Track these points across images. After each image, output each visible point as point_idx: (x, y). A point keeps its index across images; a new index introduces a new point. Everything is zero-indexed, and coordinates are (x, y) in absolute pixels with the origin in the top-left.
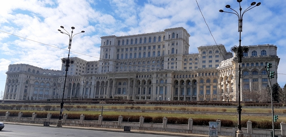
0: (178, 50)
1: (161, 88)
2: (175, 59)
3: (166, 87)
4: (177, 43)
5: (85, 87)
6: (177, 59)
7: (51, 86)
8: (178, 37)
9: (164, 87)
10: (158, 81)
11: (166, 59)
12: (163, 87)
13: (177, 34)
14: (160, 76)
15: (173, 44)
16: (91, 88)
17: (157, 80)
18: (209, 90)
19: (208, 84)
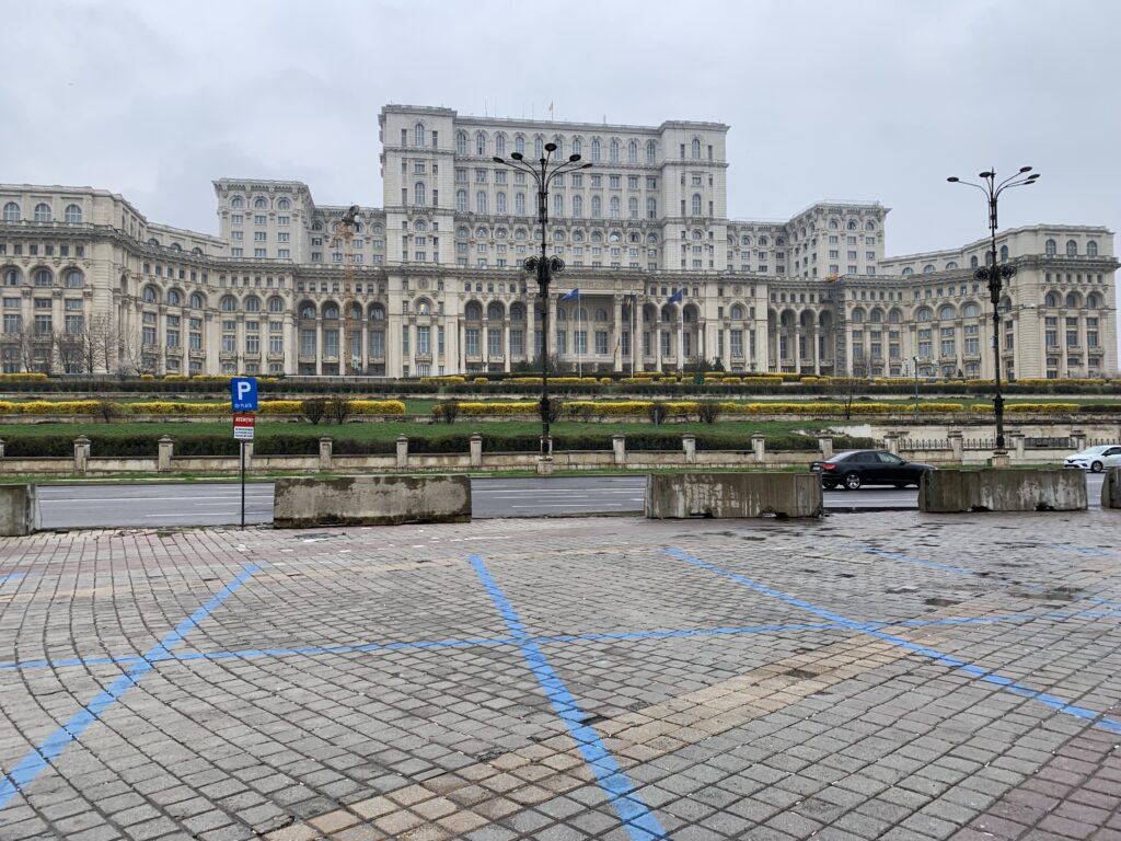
0: (714, 204)
1: (737, 334)
2: (706, 236)
3: (753, 332)
4: (711, 180)
5: (413, 321)
6: (711, 234)
7: (212, 310)
8: (714, 156)
9: (747, 334)
10: (727, 312)
11: (672, 232)
12: (741, 332)
13: (710, 147)
14: (732, 295)
15: (697, 179)
16: (441, 328)
17: (721, 309)
18: (880, 345)
19: (877, 327)
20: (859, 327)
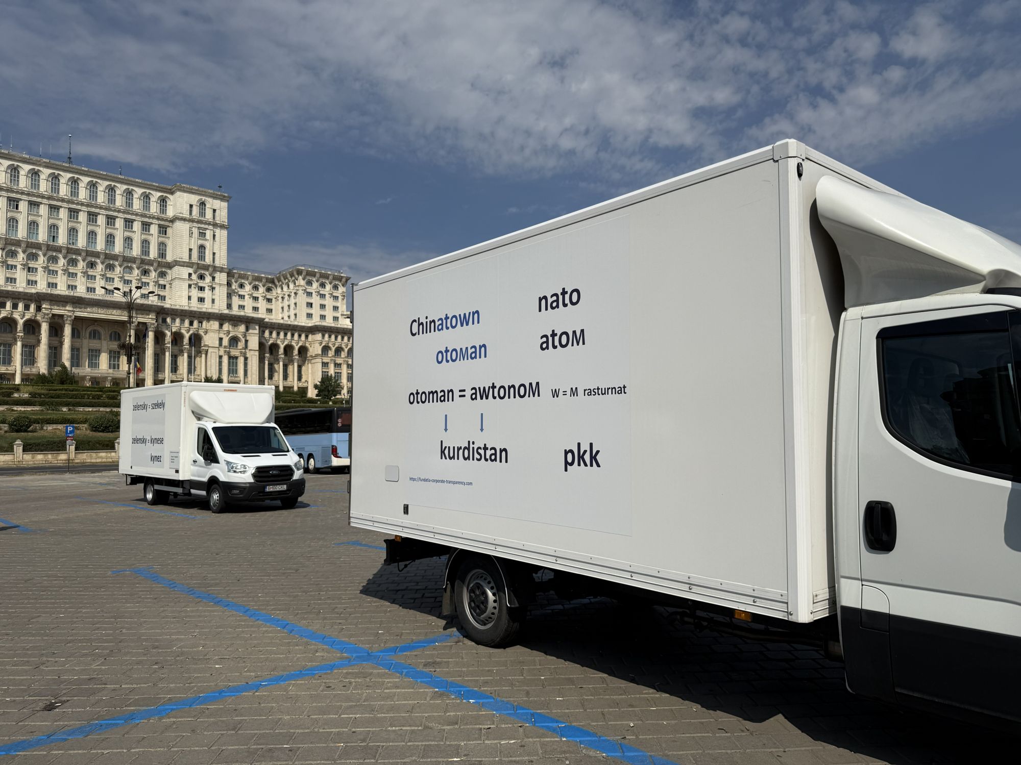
0: (216, 255)
1: (233, 360)
3: (246, 359)
8: (217, 218)
9: (241, 360)
10: (226, 342)
11: (180, 272)
12: (237, 358)
13: (214, 211)
14: (231, 329)
15: (202, 235)
18: (341, 373)
19: (339, 361)
20: (326, 360)
